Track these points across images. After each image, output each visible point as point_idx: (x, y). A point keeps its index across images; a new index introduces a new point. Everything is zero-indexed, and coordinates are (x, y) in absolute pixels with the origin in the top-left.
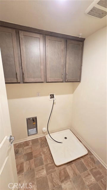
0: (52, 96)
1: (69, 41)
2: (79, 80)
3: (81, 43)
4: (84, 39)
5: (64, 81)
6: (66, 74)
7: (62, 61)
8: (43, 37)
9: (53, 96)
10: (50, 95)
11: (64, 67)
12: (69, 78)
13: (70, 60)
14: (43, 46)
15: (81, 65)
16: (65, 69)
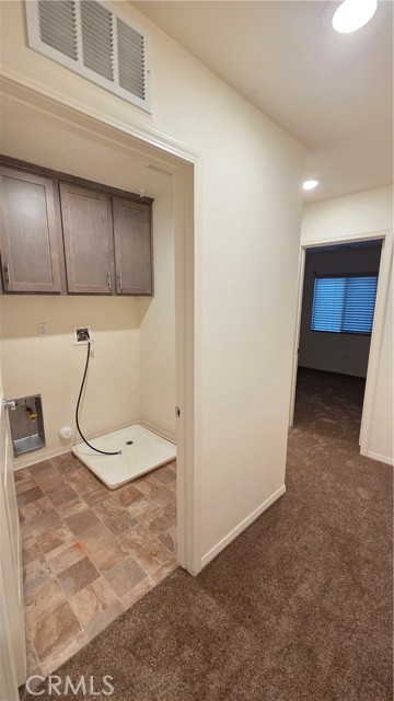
0: (83, 335)
1: (116, 201)
2: (149, 292)
3: (146, 207)
4: (152, 200)
5: (113, 291)
6: (116, 277)
7: (105, 243)
8: (53, 184)
9: (86, 333)
10: (79, 332)
11: (112, 258)
12: (124, 284)
13: (125, 243)
14: (55, 205)
15: (151, 257)
16: (112, 263)
